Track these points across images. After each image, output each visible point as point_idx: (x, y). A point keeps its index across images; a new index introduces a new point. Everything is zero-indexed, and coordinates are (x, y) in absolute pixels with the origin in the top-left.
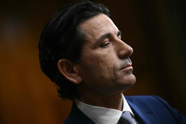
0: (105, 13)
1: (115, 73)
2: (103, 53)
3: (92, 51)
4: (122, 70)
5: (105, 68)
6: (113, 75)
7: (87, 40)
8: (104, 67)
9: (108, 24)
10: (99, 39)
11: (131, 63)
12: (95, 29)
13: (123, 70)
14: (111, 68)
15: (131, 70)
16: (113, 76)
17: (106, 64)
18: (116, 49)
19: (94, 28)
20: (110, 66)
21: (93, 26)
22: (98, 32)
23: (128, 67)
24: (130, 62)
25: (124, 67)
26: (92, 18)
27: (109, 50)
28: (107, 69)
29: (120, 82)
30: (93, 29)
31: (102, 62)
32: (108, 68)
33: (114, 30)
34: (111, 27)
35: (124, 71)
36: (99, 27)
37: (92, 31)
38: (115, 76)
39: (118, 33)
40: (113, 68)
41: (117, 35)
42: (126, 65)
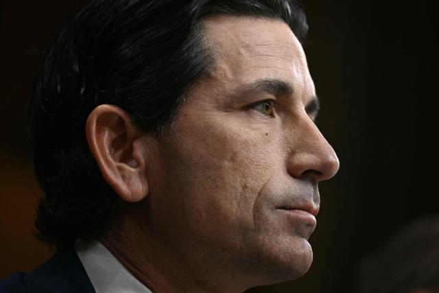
0: (294, 26)
1: (257, 210)
2: (247, 133)
3: (216, 113)
4: (282, 211)
5: (234, 181)
6: (252, 214)
7: (213, 74)
8: (231, 177)
9: (292, 57)
10: (250, 86)
11: (316, 206)
12: (251, 52)
13: (288, 212)
14: (253, 190)
15: (309, 224)
16: (249, 216)
17: (242, 168)
18: (289, 143)
19: (247, 47)
20: (251, 183)
21: (246, 40)
22: (256, 65)
23: (305, 212)
24: (315, 201)
25: (293, 205)
26: (253, 20)
27: (267, 134)
28: (238, 185)
29: (263, 245)
30: (243, 51)
31: (233, 160)
32: (245, 187)
33: (303, 85)
34: (299, 70)
35: (289, 217)
36: (262, 52)
37: (240, 54)
38: (254, 219)
39: (310, 99)
40: (259, 193)
41: (306, 103)
42: (301, 203)
